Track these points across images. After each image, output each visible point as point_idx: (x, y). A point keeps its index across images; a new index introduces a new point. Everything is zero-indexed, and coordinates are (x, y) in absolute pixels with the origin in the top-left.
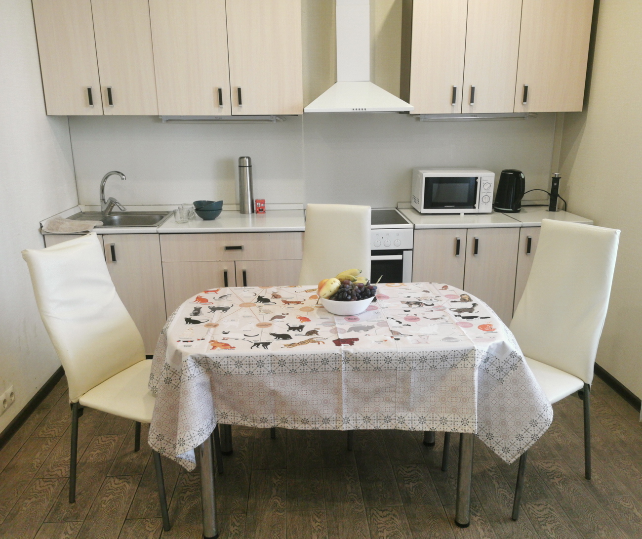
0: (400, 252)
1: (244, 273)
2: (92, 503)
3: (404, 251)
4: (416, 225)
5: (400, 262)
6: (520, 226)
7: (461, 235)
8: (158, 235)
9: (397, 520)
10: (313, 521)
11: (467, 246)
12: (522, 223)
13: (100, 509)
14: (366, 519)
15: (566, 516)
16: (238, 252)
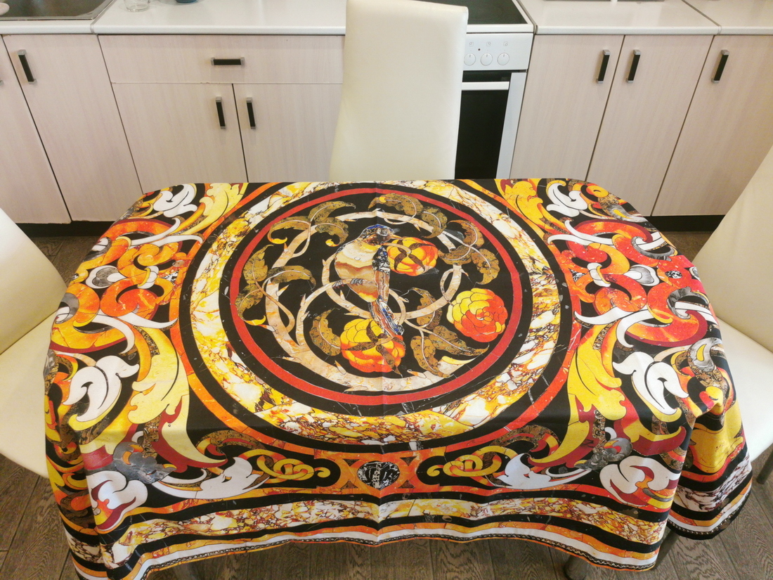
0: (504, 75)
1: (250, 105)
2: (22, 512)
3: (513, 74)
4: (539, 27)
5: (504, 94)
6: (716, 33)
7: (612, 48)
8: (95, 36)
9: (476, 564)
10: (351, 562)
11: (618, 67)
12: (720, 28)
13: (34, 525)
14: (430, 561)
15: (729, 560)
16: (236, 68)
